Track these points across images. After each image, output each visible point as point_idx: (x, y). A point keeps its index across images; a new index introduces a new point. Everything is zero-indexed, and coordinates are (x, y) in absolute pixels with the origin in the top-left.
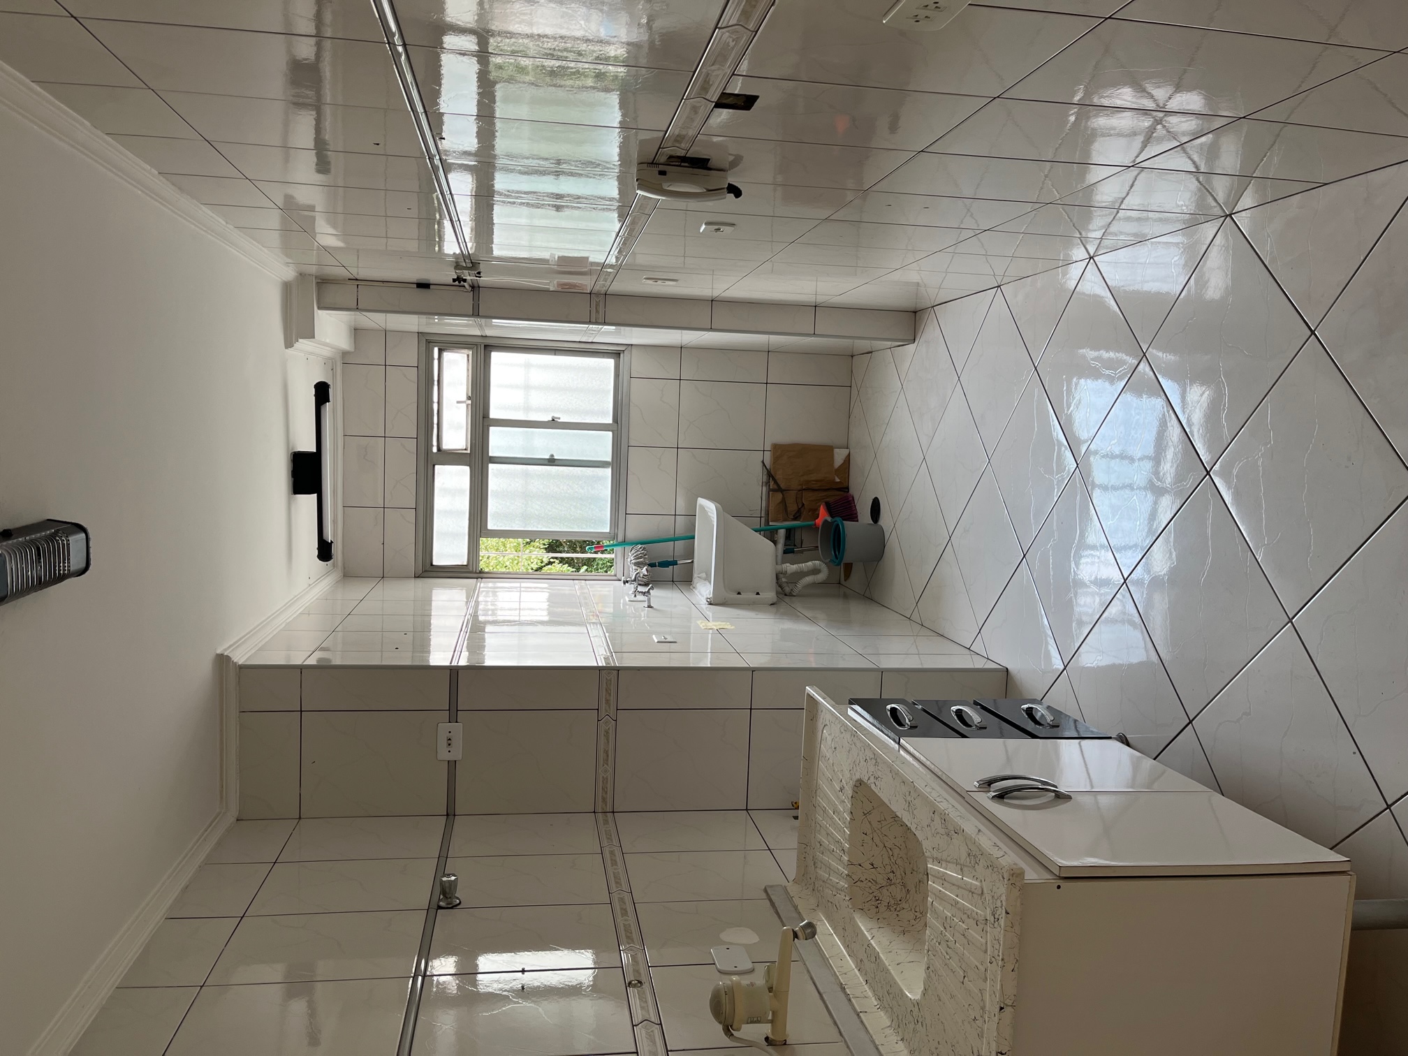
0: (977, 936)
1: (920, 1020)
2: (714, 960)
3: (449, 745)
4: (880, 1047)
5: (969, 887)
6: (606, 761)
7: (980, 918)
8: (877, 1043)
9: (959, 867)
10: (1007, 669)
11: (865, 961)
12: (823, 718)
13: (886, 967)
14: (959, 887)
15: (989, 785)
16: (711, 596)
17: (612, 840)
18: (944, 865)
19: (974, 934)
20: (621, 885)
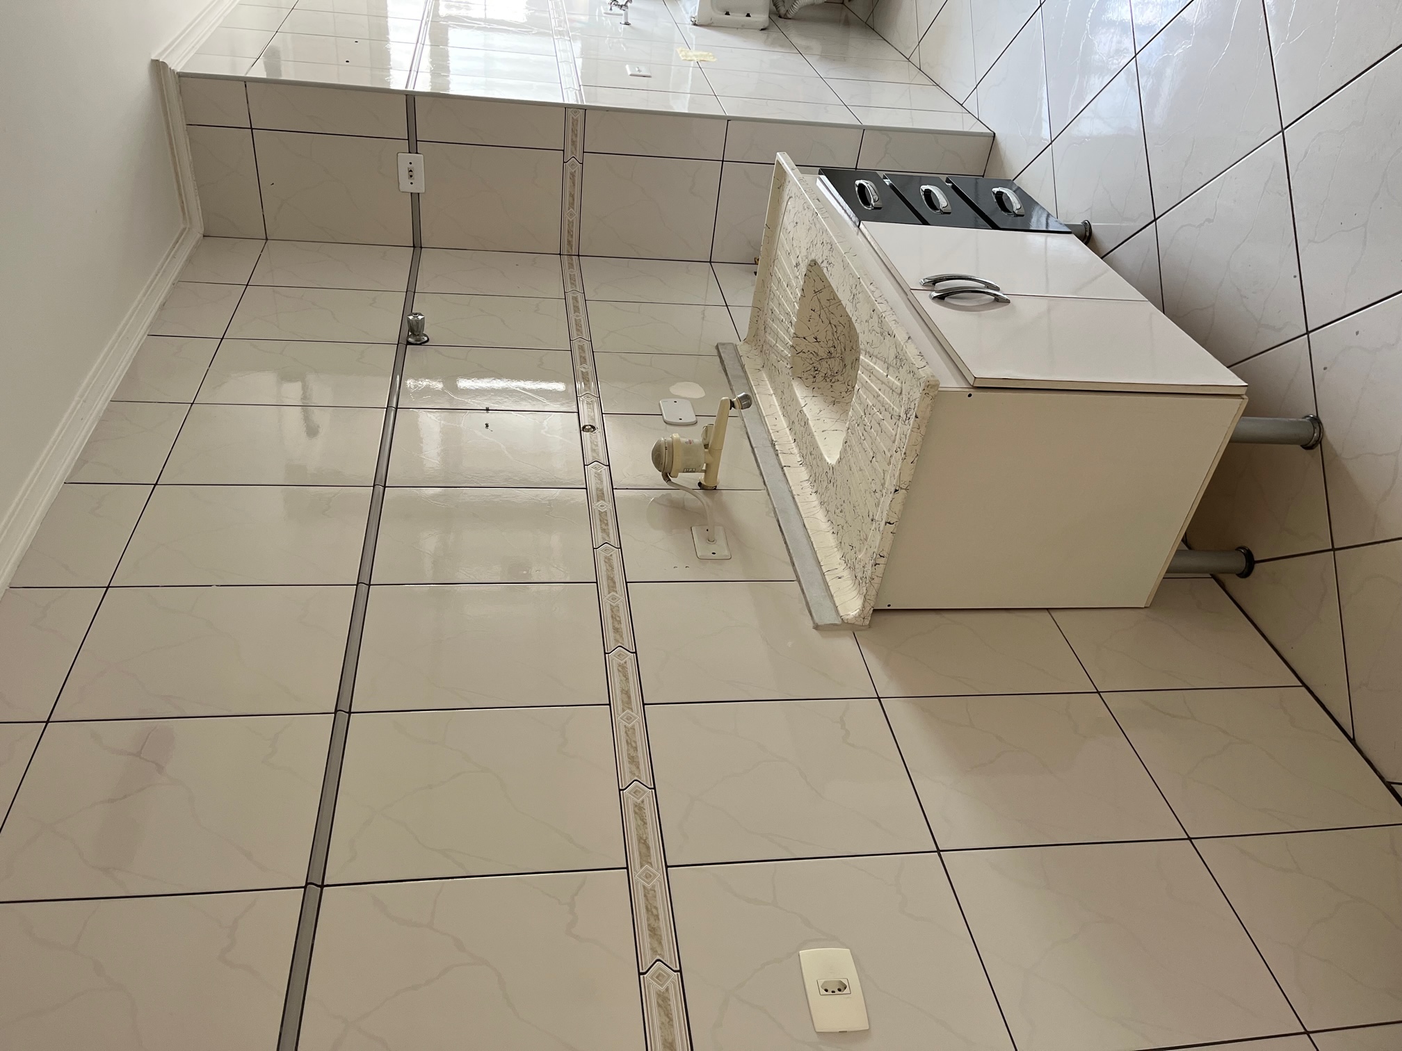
0: (889, 427)
1: (832, 481)
2: (661, 412)
3: (411, 176)
4: (796, 497)
5: (891, 385)
6: (571, 205)
7: (895, 413)
8: (794, 493)
9: (886, 365)
10: (994, 134)
11: (796, 423)
12: (789, 189)
13: (812, 433)
14: (883, 383)
15: (934, 284)
16: (696, 14)
17: (576, 286)
18: (874, 359)
19: (888, 425)
20: (582, 333)
